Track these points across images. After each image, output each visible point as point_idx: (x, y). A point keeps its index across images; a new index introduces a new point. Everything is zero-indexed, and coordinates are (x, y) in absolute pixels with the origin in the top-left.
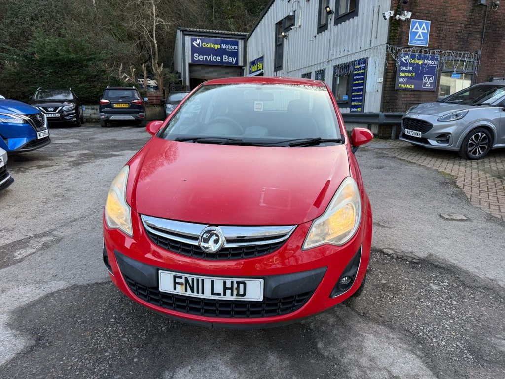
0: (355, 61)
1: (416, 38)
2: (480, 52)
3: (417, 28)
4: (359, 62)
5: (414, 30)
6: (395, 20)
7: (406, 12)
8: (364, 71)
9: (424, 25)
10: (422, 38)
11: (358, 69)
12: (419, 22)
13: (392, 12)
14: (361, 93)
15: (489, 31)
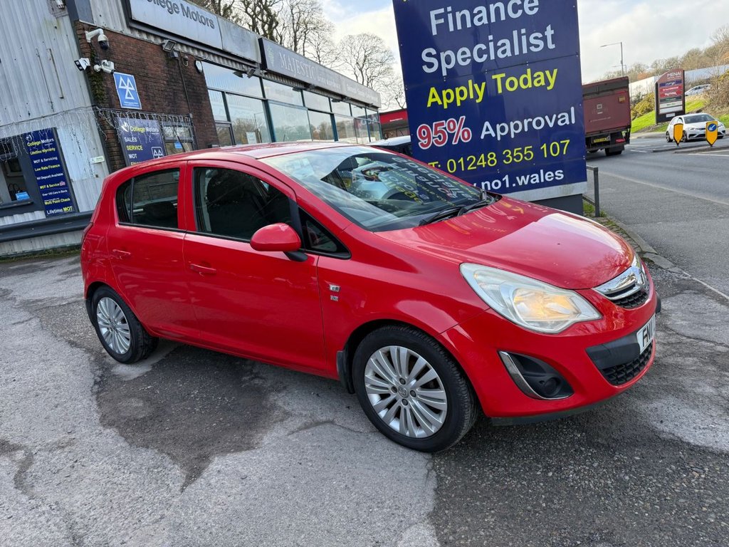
0: (25, 135)
1: (127, 98)
2: (191, 115)
3: (123, 85)
4: (37, 135)
5: (120, 87)
6: (95, 71)
7: (106, 61)
8: (54, 149)
9: (129, 81)
10: (132, 98)
11: (39, 147)
12: (123, 77)
13: (87, 60)
14: (62, 183)
15: (190, 90)
